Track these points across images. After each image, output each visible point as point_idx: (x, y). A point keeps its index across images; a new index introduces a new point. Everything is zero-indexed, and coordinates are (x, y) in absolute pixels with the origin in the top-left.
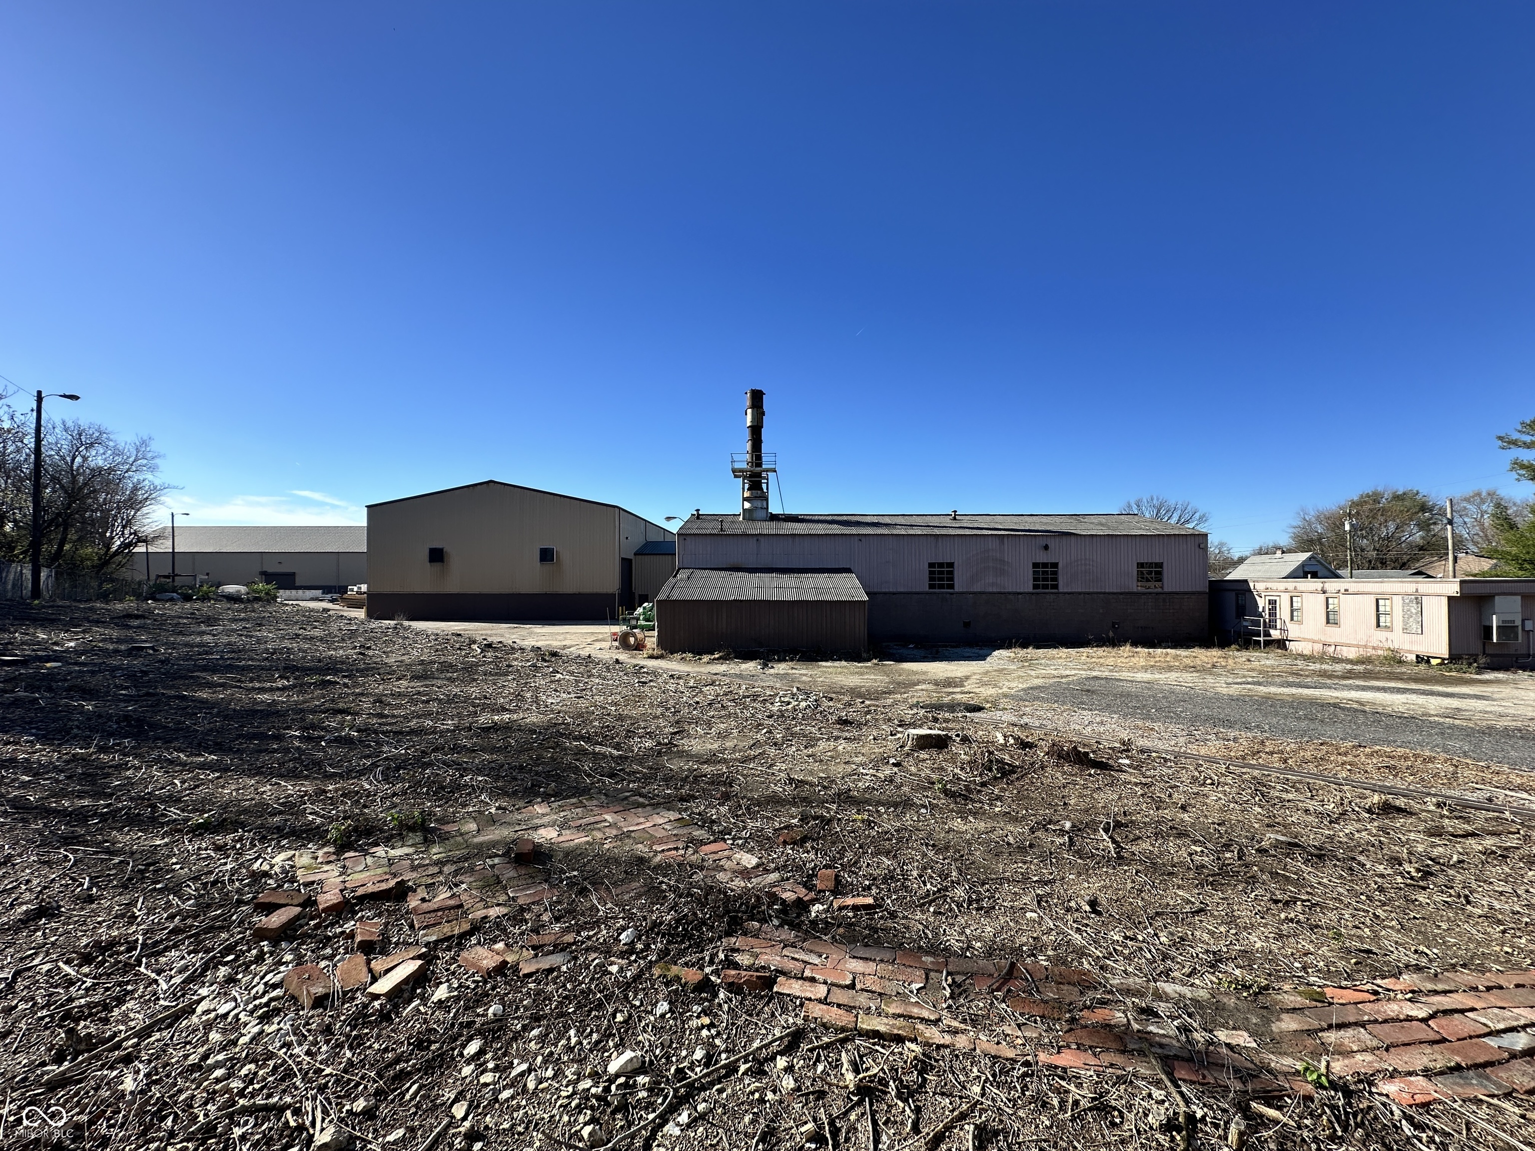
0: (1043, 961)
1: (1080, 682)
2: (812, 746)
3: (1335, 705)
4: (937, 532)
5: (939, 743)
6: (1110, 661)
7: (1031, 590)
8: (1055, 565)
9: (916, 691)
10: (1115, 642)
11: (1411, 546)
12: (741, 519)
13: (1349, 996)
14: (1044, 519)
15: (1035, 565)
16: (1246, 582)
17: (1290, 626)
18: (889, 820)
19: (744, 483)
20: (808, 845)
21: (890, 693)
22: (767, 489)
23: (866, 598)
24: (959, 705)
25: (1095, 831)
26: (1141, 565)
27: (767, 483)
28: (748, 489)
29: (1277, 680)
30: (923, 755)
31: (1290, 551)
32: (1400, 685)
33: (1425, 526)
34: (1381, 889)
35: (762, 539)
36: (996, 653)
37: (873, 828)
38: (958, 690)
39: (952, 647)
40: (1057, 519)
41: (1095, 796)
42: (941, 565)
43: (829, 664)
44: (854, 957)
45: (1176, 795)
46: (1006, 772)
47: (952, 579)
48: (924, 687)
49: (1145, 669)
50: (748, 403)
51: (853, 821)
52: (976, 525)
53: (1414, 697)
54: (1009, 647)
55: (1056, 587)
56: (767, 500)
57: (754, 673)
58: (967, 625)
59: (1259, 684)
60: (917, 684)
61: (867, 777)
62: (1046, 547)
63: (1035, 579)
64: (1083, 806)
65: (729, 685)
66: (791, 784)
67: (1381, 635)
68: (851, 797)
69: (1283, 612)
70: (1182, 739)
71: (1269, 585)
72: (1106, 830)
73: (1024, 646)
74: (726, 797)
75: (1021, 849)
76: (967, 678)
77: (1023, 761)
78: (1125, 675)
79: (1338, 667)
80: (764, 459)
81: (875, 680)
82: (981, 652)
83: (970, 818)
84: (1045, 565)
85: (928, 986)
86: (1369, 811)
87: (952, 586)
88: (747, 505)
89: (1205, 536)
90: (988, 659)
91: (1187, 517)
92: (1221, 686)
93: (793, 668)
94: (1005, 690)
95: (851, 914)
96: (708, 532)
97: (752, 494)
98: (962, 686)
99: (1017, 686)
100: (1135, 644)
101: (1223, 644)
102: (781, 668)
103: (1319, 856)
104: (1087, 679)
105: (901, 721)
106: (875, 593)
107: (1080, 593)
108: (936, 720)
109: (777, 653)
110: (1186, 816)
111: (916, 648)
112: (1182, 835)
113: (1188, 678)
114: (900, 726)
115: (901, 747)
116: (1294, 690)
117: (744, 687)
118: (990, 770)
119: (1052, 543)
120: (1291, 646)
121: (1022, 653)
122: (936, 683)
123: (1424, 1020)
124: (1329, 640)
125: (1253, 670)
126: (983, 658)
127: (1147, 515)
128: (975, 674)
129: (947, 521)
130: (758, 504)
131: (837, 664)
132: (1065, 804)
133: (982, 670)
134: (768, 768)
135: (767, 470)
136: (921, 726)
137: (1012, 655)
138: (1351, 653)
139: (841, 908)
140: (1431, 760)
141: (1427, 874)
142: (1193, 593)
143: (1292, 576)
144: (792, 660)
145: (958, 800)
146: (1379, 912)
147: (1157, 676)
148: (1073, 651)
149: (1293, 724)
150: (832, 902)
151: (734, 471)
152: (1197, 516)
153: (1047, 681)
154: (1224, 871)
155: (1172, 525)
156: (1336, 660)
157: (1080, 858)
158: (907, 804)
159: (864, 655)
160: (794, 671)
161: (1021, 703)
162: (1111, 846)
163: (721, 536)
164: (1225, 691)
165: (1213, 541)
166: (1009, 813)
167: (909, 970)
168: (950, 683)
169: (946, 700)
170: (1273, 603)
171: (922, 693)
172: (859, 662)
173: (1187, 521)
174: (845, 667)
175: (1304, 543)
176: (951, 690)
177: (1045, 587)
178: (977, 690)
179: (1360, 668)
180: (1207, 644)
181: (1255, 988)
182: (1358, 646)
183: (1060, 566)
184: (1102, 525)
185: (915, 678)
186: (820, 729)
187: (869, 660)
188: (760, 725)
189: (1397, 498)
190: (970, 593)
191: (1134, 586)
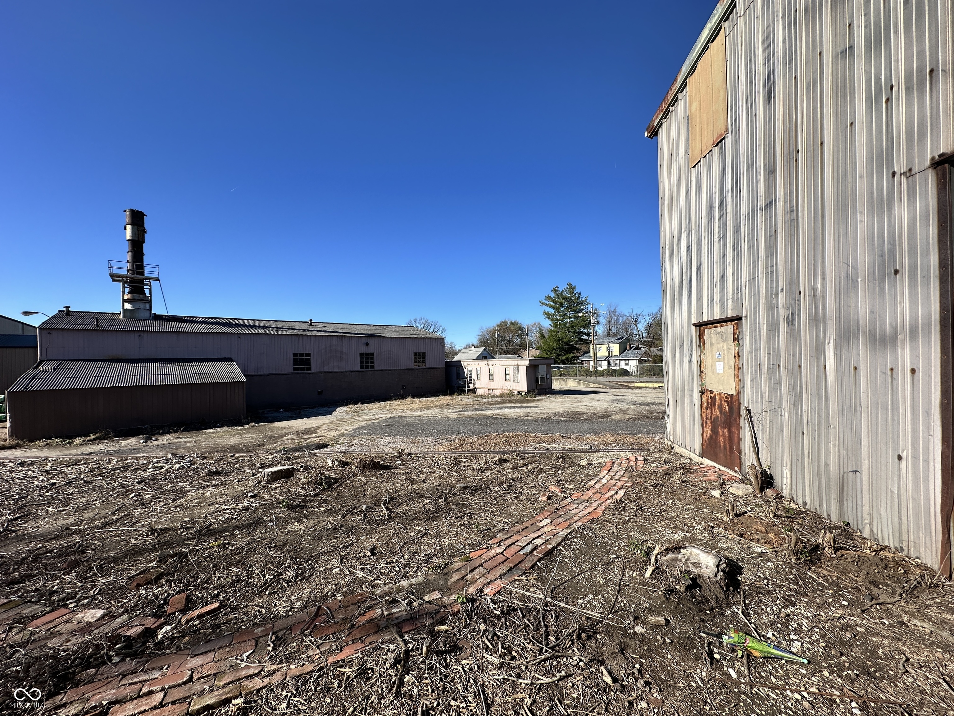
0: (339, 597)
1: (386, 420)
2: (180, 498)
3: (492, 417)
4: (299, 333)
5: (288, 474)
6: (401, 407)
7: (359, 369)
8: (372, 354)
9: (283, 441)
10: (403, 397)
11: (517, 345)
12: (121, 317)
13: (479, 553)
14: (366, 327)
15: (361, 354)
16: (460, 361)
17: (477, 382)
18: (242, 538)
19: (124, 287)
20: (163, 581)
21: (263, 445)
22: (150, 293)
23: (244, 379)
24: (312, 445)
25: (380, 506)
26: (415, 354)
27: (150, 290)
28: (129, 293)
29: (472, 408)
30: (276, 485)
31: (477, 347)
32: (513, 405)
33: (520, 336)
34: (495, 499)
35: (145, 335)
36: (338, 409)
37: (227, 548)
38: (313, 435)
39: (310, 408)
40: (373, 328)
41: (382, 486)
42: (302, 355)
43: (212, 430)
44: (196, 655)
45: (421, 476)
46: (331, 483)
47: (309, 364)
48: (289, 437)
49: (418, 409)
50: (128, 220)
51: (210, 548)
52: (325, 329)
53: (516, 409)
54: (346, 405)
55: (373, 367)
56: (150, 302)
57: (136, 447)
58: (320, 393)
59: (465, 411)
60: (285, 436)
61: (228, 511)
62: (367, 344)
63: (361, 363)
64: (374, 493)
65: (97, 462)
66: (153, 534)
67: (507, 384)
68: (212, 530)
69: (474, 376)
70: (432, 444)
71: (469, 363)
72: (384, 505)
73: (356, 403)
74: (75, 565)
75: (335, 530)
76: (319, 427)
77: (343, 474)
78: (409, 414)
79: (493, 400)
80: (146, 269)
81: (252, 438)
82: (329, 409)
83: (305, 520)
84: (367, 354)
85: (256, 651)
86: (495, 464)
87: (309, 369)
88: (127, 306)
89: (443, 339)
90: (334, 413)
91: (437, 329)
92: (450, 414)
93: (177, 438)
94: (343, 431)
95: (196, 623)
96: (81, 327)
97: (133, 297)
98: (316, 433)
99: (349, 428)
100: (413, 397)
101: (451, 393)
102: (166, 439)
103: (475, 490)
104: (389, 418)
105: (262, 464)
106: (253, 376)
107: (386, 370)
108: (288, 459)
109: (162, 427)
110: (424, 486)
111: (285, 411)
112: (422, 496)
113: (436, 412)
114: (261, 468)
115: (258, 483)
116: (477, 412)
117: (114, 461)
118: (321, 485)
119: (369, 341)
120: (477, 391)
121: (354, 407)
122: (298, 433)
123: (502, 553)
124: (491, 388)
125: (463, 405)
126: (330, 413)
127: (420, 328)
128: (324, 424)
129: (306, 326)
130: (142, 306)
131: (219, 430)
132: (365, 495)
133: (329, 421)
134: (131, 526)
135: (150, 279)
136: (276, 465)
137: (348, 409)
138: (497, 393)
139: (188, 622)
140: (520, 436)
141: (510, 486)
142: (439, 368)
143: (479, 358)
144: (176, 431)
145: (297, 510)
146: (494, 509)
147: (423, 412)
148: (382, 404)
149: (476, 428)
150: (181, 618)
151: (112, 276)
152: (441, 329)
153: (368, 422)
154: (438, 509)
155: (430, 333)
156: (493, 396)
157: (369, 525)
158: (259, 522)
159: (244, 421)
160: (178, 440)
161: (352, 438)
162: (386, 512)
163: (98, 331)
164: (451, 416)
165: (448, 341)
166: (331, 509)
167: (242, 645)
168: (308, 432)
169: (304, 443)
170: (470, 371)
171: (287, 442)
172: (239, 426)
173: (437, 331)
174: (227, 431)
175: (483, 343)
176: (308, 436)
177: (367, 367)
178: (325, 434)
179: (500, 399)
180: (445, 394)
181: (443, 566)
182: (499, 389)
183: (375, 355)
184: (396, 331)
185: (283, 432)
186: (190, 483)
187: (247, 423)
188: (128, 491)
189: (512, 324)
190: (322, 373)
191: (413, 365)
